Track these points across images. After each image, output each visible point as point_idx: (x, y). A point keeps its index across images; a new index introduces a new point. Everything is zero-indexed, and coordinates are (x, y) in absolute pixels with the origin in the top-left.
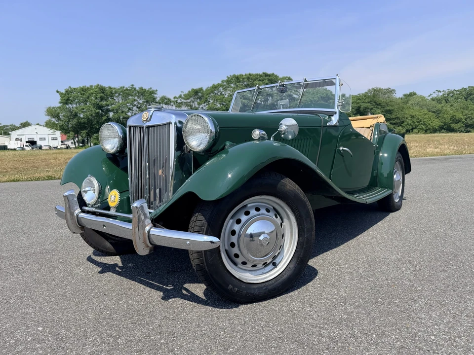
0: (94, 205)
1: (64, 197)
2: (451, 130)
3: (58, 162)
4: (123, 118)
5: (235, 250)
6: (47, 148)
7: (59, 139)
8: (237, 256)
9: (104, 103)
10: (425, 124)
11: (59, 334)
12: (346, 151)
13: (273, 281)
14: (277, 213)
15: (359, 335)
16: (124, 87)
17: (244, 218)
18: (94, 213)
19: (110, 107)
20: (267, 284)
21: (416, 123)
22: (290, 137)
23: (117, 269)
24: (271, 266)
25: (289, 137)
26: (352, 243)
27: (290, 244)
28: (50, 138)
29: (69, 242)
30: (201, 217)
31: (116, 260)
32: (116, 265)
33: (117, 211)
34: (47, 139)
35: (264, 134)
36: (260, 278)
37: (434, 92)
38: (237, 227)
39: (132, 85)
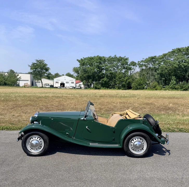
6: (72, 87)
7: (75, 83)
9: (101, 65)
16: (111, 57)
19: (103, 68)
34: (69, 83)
39: (115, 55)
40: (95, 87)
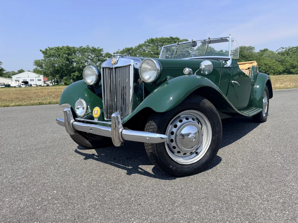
0: (83, 116)
1: (64, 112)
2: (290, 73)
3: (44, 94)
4: (82, 67)
5: (173, 144)
6: (35, 86)
7: (42, 80)
8: (174, 147)
9: (70, 57)
10: (273, 69)
11: (67, 195)
12: (236, 83)
13: (196, 164)
14: (199, 122)
15: (255, 195)
16: (82, 47)
17: (179, 124)
18: (83, 122)
19: (73, 60)
20: (193, 165)
21: (268, 69)
22: (207, 73)
23: (95, 157)
24: (194, 155)
25: (205, 73)
26: (240, 141)
27: (207, 141)
28: (37, 80)
29: (61, 142)
30: (154, 124)
31: (93, 151)
32: (94, 155)
33: (99, 120)
34: (35, 80)
35: (191, 71)
36: (188, 161)
37: (280, 49)
38: (174, 130)
39: (88, 46)
40: (65, 84)
